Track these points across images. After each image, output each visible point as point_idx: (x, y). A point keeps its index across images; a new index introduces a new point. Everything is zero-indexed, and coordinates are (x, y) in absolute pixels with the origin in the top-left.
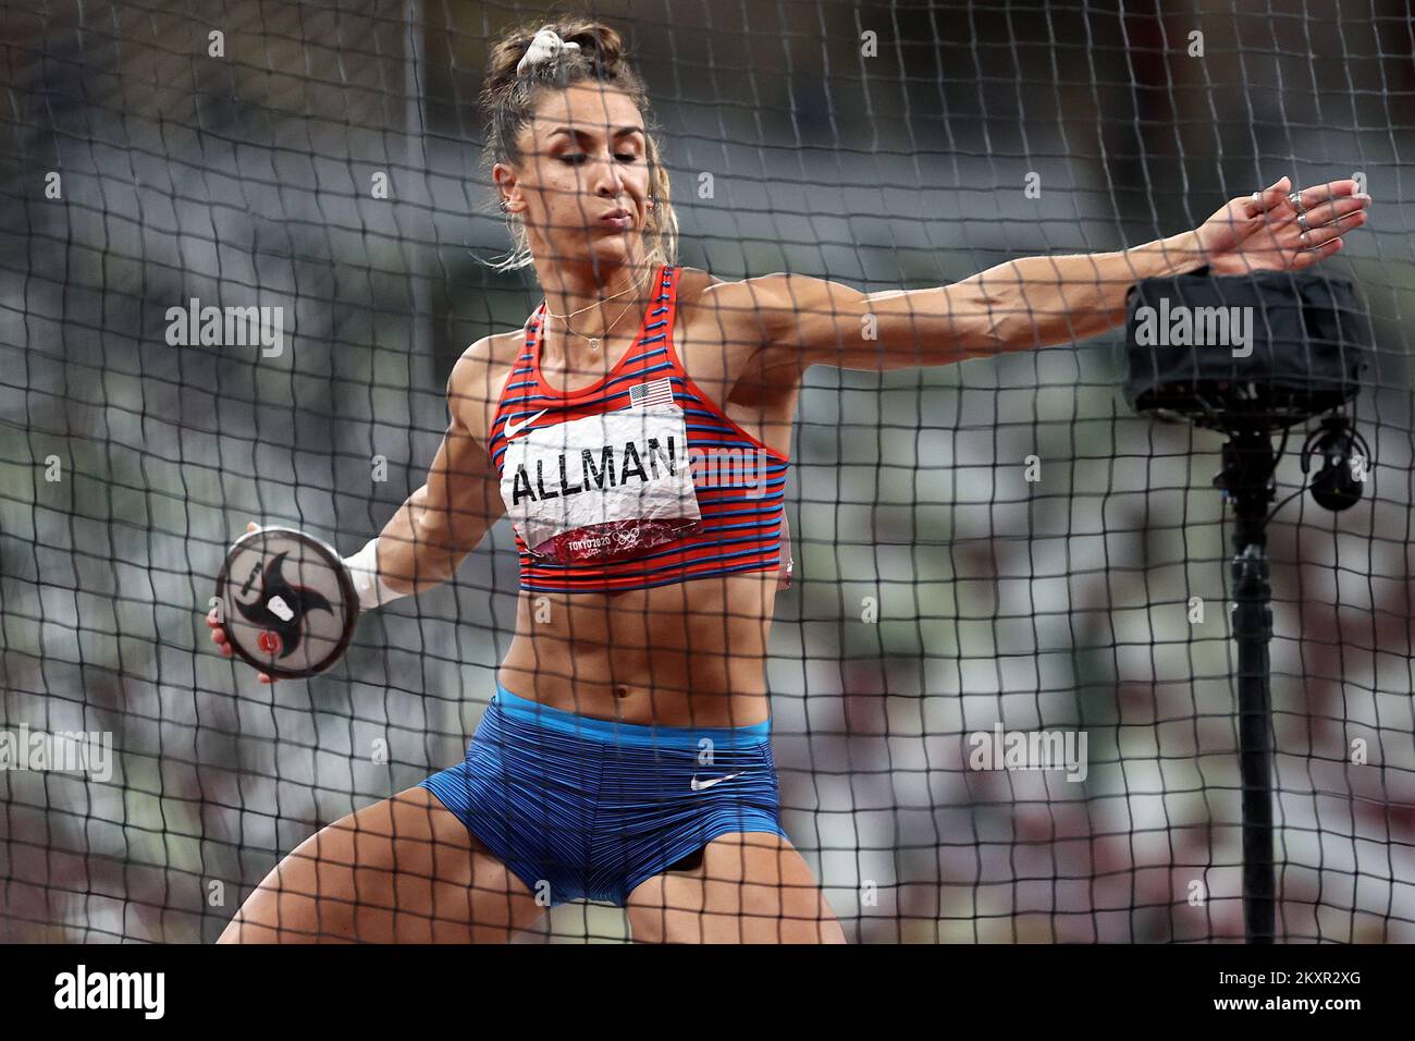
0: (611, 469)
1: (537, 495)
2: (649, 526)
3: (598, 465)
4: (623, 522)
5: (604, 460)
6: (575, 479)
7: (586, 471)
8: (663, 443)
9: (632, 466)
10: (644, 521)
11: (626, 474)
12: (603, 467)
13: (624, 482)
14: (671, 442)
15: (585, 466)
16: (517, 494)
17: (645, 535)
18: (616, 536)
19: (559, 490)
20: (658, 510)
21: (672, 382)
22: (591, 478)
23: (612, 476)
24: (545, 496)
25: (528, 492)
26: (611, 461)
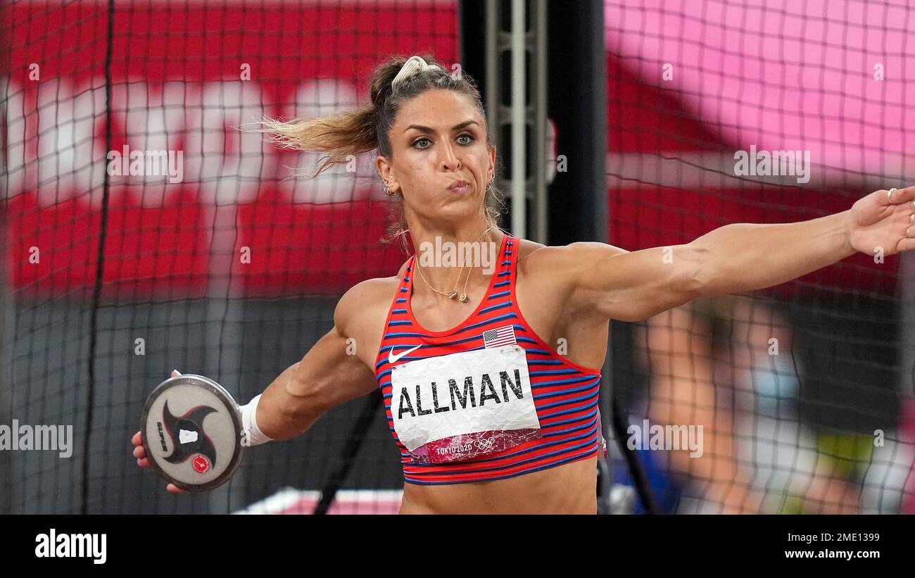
0: (472, 394)
1: (416, 412)
2: (502, 435)
3: (462, 391)
4: (482, 433)
5: (465, 387)
6: (445, 401)
7: (452, 395)
8: (512, 376)
9: (488, 392)
10: (498, 432)
11: (483, 398)
12: (466, 392)
13: (482, 404)
14: (517, 374)
15: (451, 391)
16: (401, 411)
17: (500, 442)
18: (477, 444)
19: (433, 408)
20: (508, 424)
21: (515, 329)
22: (457, 400)
23: (473, 400)
24: (422, 413)
25: (410, 409)
26: (471, 388)
